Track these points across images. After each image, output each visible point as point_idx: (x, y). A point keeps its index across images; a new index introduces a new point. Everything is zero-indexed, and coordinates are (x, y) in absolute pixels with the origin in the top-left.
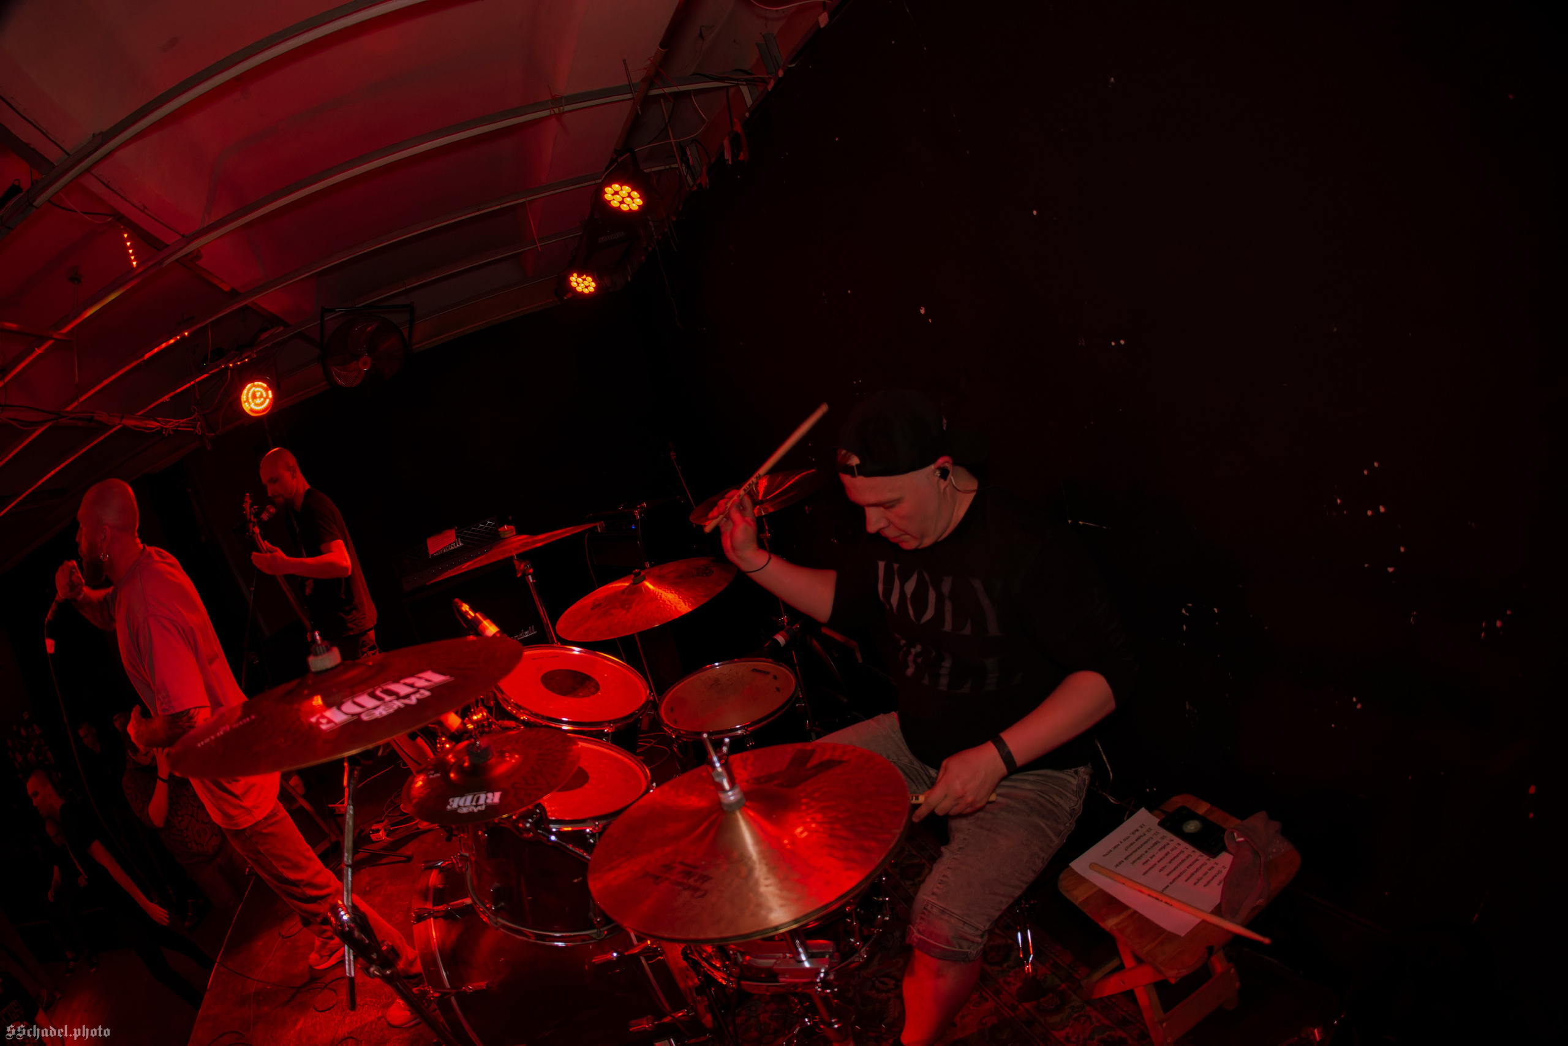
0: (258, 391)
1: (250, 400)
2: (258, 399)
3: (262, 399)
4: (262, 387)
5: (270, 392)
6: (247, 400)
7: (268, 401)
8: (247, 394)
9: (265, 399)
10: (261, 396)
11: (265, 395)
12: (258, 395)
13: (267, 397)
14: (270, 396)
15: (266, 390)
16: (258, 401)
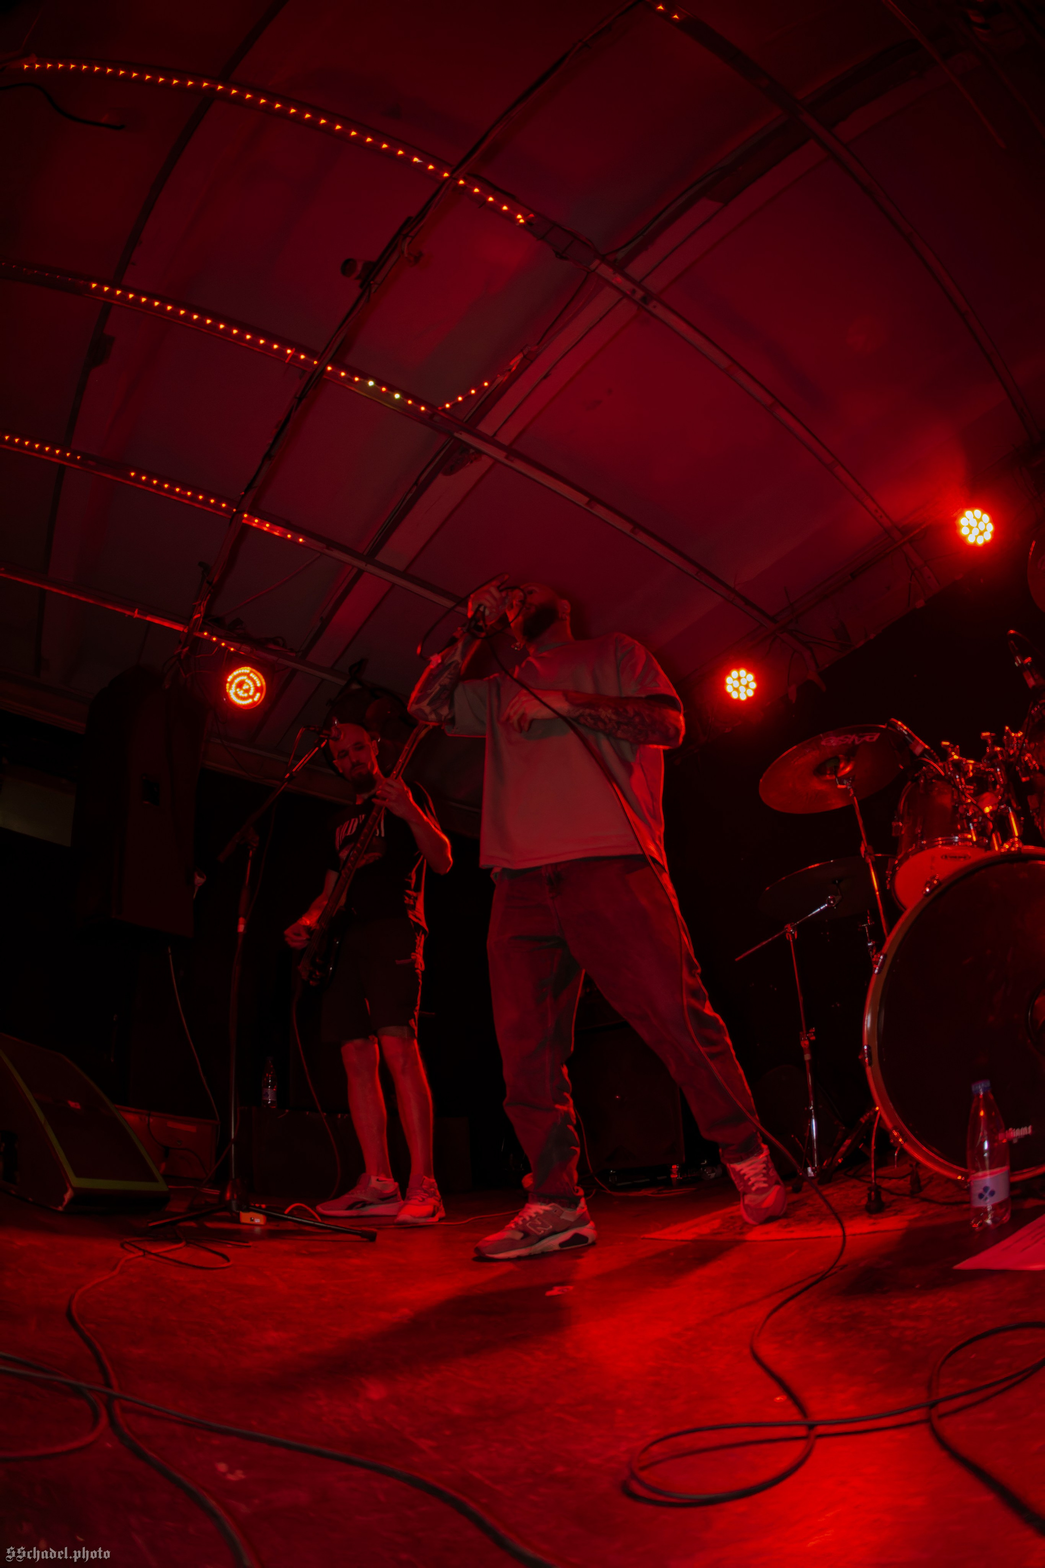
0: (248, 684)
1: (234, 686)
2: (242, 691)
3: (246, 695)
4: (254, 682)
5: (258, 695)
6: (231, 683)
7: (250, 701)
8: (235, 677)
9: (249, 697)
10: (247, 691)
11: (251, 693)
12: (245, 687)
13: (252, 697)
14: (256, 699)
15: (257, 690)
16: (241, 693)
